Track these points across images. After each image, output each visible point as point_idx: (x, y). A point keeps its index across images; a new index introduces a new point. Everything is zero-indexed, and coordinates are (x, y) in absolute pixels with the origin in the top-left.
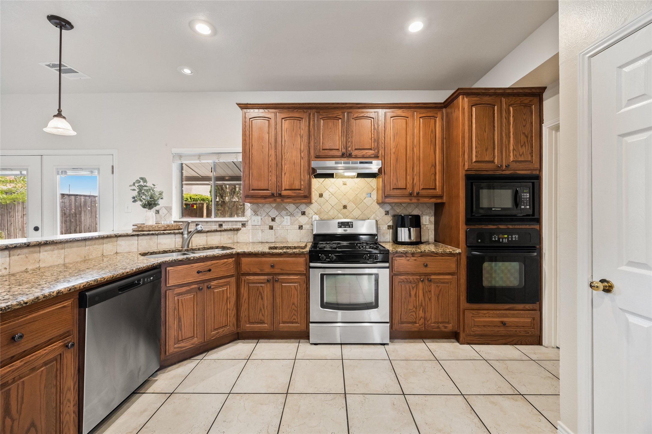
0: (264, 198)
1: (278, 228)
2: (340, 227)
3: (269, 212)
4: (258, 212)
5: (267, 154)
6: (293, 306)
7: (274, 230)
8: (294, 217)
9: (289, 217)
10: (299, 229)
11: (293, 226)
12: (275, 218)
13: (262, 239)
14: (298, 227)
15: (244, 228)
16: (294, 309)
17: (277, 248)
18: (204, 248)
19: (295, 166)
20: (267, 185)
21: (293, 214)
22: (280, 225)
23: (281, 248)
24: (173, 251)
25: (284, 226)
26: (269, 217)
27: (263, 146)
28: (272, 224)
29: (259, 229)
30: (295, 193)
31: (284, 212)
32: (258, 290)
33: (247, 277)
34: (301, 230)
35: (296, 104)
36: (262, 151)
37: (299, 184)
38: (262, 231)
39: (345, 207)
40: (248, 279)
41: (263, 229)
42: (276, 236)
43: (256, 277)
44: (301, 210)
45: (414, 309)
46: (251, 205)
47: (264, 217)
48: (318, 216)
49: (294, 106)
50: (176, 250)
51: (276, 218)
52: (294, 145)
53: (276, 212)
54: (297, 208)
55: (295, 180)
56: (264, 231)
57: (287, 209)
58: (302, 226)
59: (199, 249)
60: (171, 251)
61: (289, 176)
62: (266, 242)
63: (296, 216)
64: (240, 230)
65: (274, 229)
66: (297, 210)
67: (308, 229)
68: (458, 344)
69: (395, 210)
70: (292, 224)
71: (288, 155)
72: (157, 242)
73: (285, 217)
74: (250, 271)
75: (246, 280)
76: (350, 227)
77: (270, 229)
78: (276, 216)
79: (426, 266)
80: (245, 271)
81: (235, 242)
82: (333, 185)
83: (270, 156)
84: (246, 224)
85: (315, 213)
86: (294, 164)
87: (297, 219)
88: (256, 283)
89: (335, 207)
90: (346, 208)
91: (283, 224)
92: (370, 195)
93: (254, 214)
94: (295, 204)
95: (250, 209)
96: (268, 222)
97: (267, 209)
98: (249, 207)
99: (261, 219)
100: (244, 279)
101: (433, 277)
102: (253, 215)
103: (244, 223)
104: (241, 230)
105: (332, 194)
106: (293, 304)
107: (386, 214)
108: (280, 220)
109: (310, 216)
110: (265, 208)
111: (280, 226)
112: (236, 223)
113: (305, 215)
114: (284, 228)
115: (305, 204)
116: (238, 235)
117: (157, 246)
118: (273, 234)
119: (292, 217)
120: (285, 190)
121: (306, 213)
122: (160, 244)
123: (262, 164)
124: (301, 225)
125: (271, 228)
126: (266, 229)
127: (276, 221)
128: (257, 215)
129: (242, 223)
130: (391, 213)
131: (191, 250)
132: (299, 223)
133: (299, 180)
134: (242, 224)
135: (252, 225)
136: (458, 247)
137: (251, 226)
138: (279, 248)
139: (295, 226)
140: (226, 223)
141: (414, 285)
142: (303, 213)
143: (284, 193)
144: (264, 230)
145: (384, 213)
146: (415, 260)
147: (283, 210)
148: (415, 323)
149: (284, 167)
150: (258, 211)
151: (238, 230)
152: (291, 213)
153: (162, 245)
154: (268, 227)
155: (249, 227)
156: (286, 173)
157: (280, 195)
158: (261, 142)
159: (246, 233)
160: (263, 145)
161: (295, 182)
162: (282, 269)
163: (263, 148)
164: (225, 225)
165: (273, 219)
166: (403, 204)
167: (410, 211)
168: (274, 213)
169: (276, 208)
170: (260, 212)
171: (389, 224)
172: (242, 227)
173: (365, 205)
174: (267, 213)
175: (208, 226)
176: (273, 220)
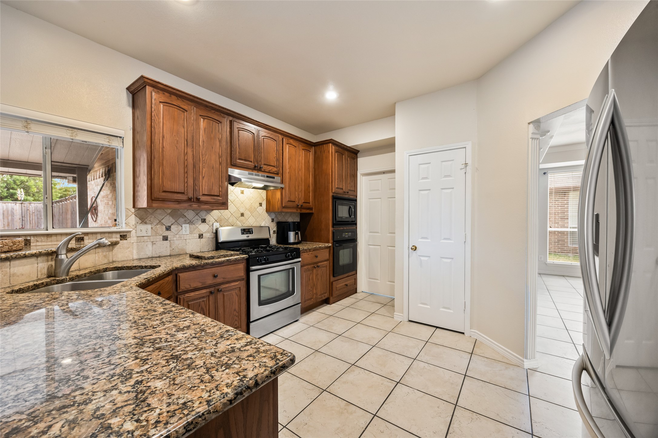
0: (177, 203)
1: (175, 239)
2: (243, 233)
3: (162, 219)
4: (146, 220)
5: (183, 151)
6: (235, 312)
7: (170, 241)
8: (194, 225)
9: (188, 225)
10: (199, 238)
11: (193, 235)
12: (170, 227)
13: (152, 253)
14: (198, 235)
15: (125, 241)
16: (235, 315)
17: (215, 257)
18: (90, 273)
19: (213, 171)
20: (183, 188)
21: (192, 221)
22: (177, 234)
23: (219, 257)
24: (47, 284)
25: (182, 236)
26: (162, 225)
27: (177, 141)
28: (167, 233)
29: (148, 240)
30: (214, 199)
31: (181, 220)
32: (199, 306)
33: (187, 295)
34: (201, 239)
35: (216, 105)
36: (177, 147)
37: (218, 190)
38: (153, 243)
39: (242, 215)
40: (188, 297)
41: (154, 240)
42: (172, 248)
43: (197, 293)
44: (201, 217)
45: (311, 289)
46: (135, 210)
47: (155, 225)
48: (218, 223)
49: (213, 106)
50: (53, 282)
51: (172, 227)
52: (212, 148)
53: (171, 219)
54: (197, 215)
55: (214, 186)
56: (155, 244)
57: (185, 216)
58: (202, 235)
59: (85, 276)
60: (45, 284)
61: (208, 180)
62: (158, 256)
63: (195, 224)
64: (117, 244)
65: (169, 239)
66: (197, 217)
67: (209, 238)
68: (329, 305)
69: (277, 218)
70: (191, 233)
71: (206, 157)
72: (10, 272)
73: (183, 226)
74: (191, 287)
75: (186, 298)
76: (250, 234)
77: (163, 240)
78: (172, 224)
79: (316, 257)
80: (184, 288)
81: (110, 261)
82: (232, 193)
83: (186, 154)
84: (128, 236)
85: (216, 221)
86: (213, 168)
87: (197, 227)
88: (197, 299)
89: (234, 214)
90: (244, 216)
91: (181, 233)
92: (261, 205)
93: (140, 221)
94: (195, 211)
95: (133, 216)
96: (161, 232)
97: (159, 216)
98: (133, 213)
99: (152, 228)
100: (183, 298)
101: (319, 264)
102: (139, 223)
103: (125, 234)
104: (119, 244)
105: (231, 202)
106: (235, 310)
107: (272, 221)
108: (176, 229)
109: (211, 223)
110: (157, 215)
111: (177, 236)
112: (110, 235)
113: (205, 222)
114: (182, 238)
115: (206, 211)
116: (113, 251)
117: (9, 281)
118: (169, 246)
119: (192, 225)
120: (204, 195)
121: (207, 221)
122: (14, 275)
123: (177, 161)
124: (202, 233)
125: (165, 238)
126: (158, 240)
127: (171, 230)
128: (146, 223)
129: (121, 234)
130: (275, 220)
131: (77, 277)
132: (199, 232)
133: (218, 186)
134: (121, 236)
135: (137, 237)
136: (328, 242)
137: (135, 238)
138: (217, 257)
139: (195, 235)
140: (90, 236)
141: (311, 272)
142: (204, 221)
143: (203, 198)
144: (155, 242)
145: (271, 221)
146: (312, 254)
147: (181, 217)
148: (311, 298)
149: (203, 170)
150: (147, 218)
151: (114, 244)
152: (190, 221)
153: (18, 276)
154: (161, 237)
155: (132, 239)
156: (204, 177)
157: (198, 200)
158: (175, 135)
159: (128, 248)
160: (178, 139)
161: (214, 188)
162: (224, 278)
163: (177, 143)
164: (89, 239)
165: (167, 227)
166: (282, 213)
167: (287, 219)
168: (168, 221)
169: (172, 215)
170: (150, 219)
171: (274, 230)
172: (121, 240)
173: (258, 213)
174: (160, 220)
175: (51, 241)
176: (168, 229)
